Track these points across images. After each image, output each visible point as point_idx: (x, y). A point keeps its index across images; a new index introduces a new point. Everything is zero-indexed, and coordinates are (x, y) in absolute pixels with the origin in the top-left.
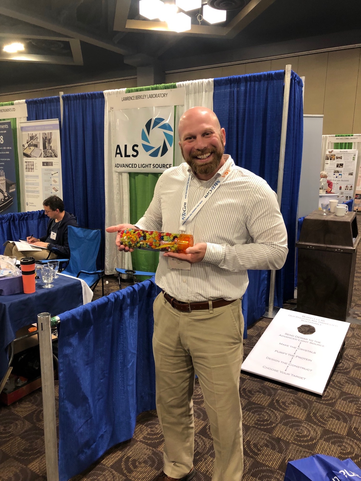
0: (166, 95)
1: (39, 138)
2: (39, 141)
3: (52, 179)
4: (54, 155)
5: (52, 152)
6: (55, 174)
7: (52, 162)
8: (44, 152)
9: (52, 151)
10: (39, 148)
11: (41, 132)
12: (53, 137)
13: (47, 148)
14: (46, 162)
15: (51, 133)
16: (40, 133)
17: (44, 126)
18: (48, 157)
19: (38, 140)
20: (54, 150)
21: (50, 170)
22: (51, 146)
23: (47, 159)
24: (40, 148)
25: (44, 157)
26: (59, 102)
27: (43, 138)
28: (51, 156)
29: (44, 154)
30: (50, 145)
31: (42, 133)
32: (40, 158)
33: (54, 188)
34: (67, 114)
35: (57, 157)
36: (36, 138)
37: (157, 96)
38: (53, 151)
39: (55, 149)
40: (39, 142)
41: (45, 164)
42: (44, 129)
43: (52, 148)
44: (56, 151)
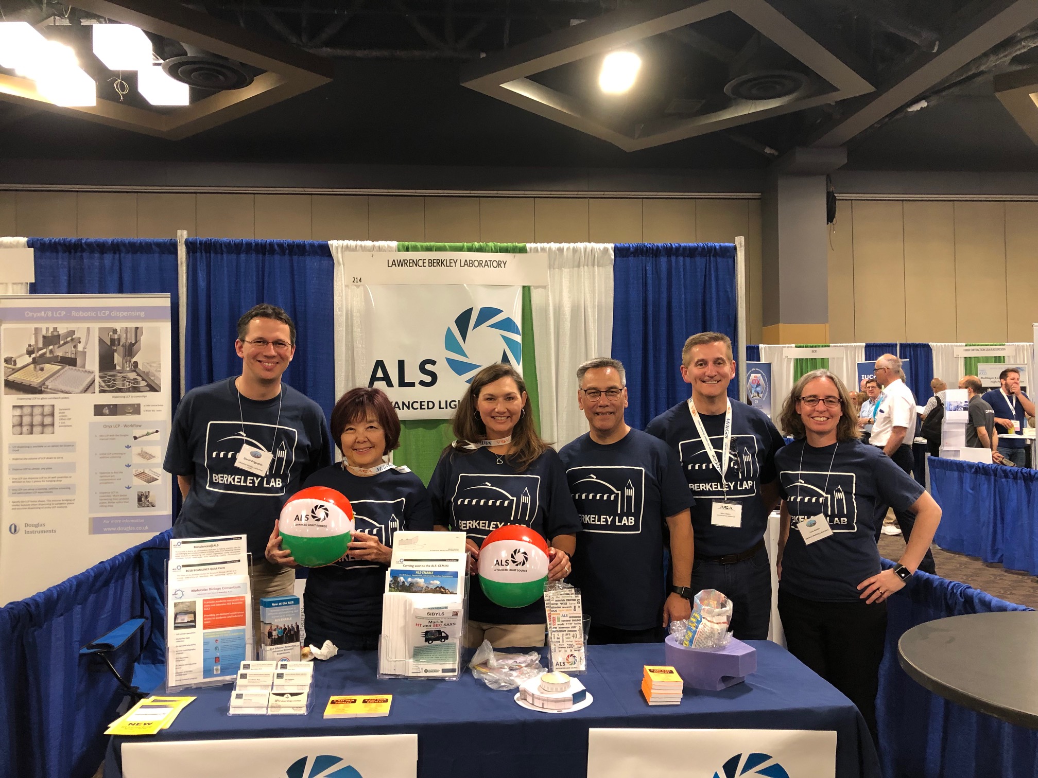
0: (502, 265)
1: (83, 340)
2: (84, 348)
3: (136, 450)
4: (148, 385)
5: (139, 378)
6: (148, 434)
7: (139, 405)
8: (100, 377)
9: (138, 375)
10: (84, 366)
11: (95, 327)
12: (143, 339)
13: (118, 368)
14: (108, 406)
15: (137, 328)
16: (88, 329)
17: (111, 309)
18: (120, 390)
19: (80, 347)
20: (147, 374)
21: (125, 426)
22: (136, 364)
23: (113, 397)
24: (88, 367)
25: (102, 391)
26: (175, 252)
27: (101, 340)
28: (136, 389)
29: (103, 384)
30: (134, 360)
31: (100, 329)
32: (88, 395)
33: (140, 475)
34: (202, 283)
35: (156, 391)
36: (72, 340)
37: (483, 265)
38: (145, 376)
39: (152, 370)
40: (84, 353)
41: (106, 411)
42: (109, 318)
43: (140, 366)
44: (154, 376)
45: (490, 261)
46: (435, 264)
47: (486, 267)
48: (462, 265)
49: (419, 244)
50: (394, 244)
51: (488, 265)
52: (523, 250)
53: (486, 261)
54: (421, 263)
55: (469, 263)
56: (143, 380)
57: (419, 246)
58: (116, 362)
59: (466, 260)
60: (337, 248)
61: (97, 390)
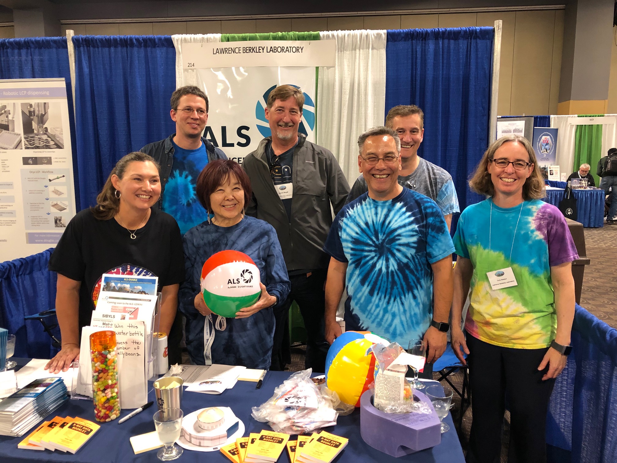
1: (11, 112)
2: (13, 118)
3: (51, 188)
4: (56, 144)
5: (49, 139)
6: (58, 178)
7: (50, 158)
8: (25, 138)
9: (49, 137)
10: (13, 130)
11: (19, 102)
12: (50, 111)
13: (35, 132)
14: (32, 158)
15: (45, 103)
17: (27, 90)
18: (37, 147)
19: (10, 117)
20: (54, 136)
21: (43, 172)
22: (46, 128)
23: (34, 152)
24: (16, 131)
25: (27, 148)
26: (66, 47)
27: (23, 113)
28: (48, 147)
29: (27, 143)
30: (45, 126)
31: (22, 104)
32: (18, 150)
33: (55, 206)
34: (86, 70)
35: (62, 148)
36: (5, 112)
37: (285, 50)
39: (57, 133)
40: (13, 121)
41: (30, 161)
42: (27, 97)
43: (49, 131)
44: (59, 137)
45: (290, 47)
46: (248, 51)
47: (287, 52)
48: (269, 51)
49: (236, 35)
50: (218, 36)
51: (288, 51)
52: (317, 38)
53: (287, 47)
54: (237, 50)
55: (273, 50)
56: (52, 140)
57: (237, 37)
58: (33, 128)
59: (271, 47)
60: (177, 40)
61: (24, 147)
